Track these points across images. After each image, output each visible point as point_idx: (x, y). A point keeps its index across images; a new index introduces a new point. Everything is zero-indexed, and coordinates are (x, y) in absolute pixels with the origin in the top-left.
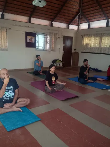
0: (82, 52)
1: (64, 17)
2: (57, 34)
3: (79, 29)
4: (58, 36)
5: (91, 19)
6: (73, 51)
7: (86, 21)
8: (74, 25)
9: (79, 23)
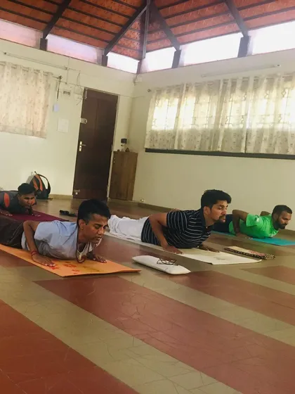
0: (148, 150)
1: (87, 19)
2: (60, 78)
3: (143, 70)
4: (62, 87)
5: (186, 34)
6: (117, 146)
7: (167, 42)
8: (123, 54)
9: (144, 51)
